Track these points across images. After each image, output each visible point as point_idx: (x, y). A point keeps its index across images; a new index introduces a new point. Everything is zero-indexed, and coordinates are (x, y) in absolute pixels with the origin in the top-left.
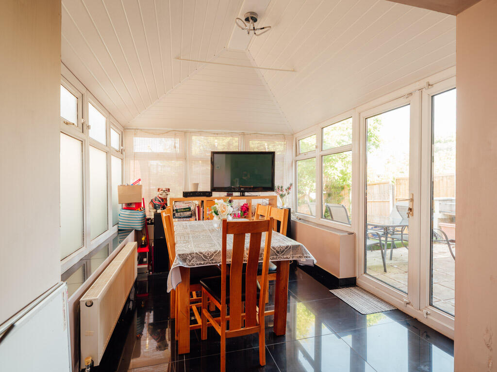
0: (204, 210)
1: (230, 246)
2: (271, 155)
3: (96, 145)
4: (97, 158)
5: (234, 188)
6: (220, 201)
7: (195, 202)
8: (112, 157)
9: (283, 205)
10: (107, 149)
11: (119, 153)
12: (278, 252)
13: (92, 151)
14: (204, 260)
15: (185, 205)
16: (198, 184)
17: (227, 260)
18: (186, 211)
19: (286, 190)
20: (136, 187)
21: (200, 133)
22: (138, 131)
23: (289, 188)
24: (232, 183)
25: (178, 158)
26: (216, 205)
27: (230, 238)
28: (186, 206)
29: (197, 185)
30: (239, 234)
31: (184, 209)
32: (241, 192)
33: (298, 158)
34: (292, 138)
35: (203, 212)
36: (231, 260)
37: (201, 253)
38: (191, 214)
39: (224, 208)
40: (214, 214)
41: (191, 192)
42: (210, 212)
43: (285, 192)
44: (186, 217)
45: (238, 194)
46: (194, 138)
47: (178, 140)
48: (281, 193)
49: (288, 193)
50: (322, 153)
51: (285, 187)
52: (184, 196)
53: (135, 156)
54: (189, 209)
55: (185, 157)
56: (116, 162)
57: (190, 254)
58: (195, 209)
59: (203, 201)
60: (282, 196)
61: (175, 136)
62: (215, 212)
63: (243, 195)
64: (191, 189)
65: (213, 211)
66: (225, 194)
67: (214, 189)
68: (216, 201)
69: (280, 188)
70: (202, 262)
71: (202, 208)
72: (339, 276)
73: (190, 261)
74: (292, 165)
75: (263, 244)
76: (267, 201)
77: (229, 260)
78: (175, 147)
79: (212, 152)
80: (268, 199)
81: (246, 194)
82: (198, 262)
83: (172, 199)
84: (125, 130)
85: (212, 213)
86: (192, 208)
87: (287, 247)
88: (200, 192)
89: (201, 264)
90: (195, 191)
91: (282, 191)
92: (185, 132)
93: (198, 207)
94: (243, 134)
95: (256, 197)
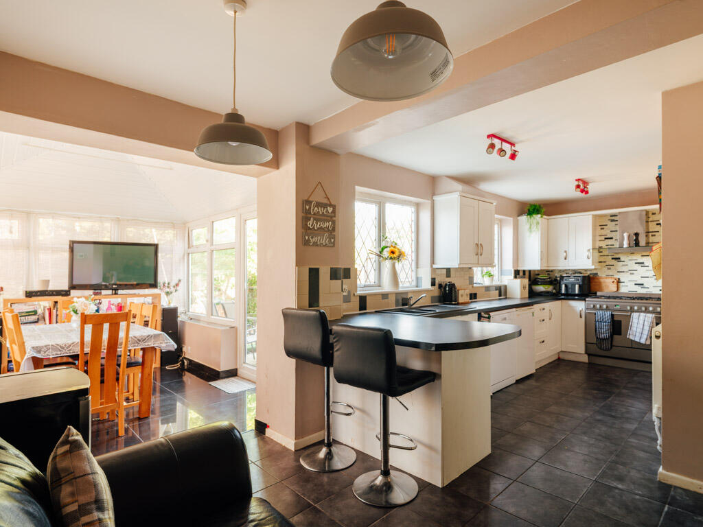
0: (58, 313)
1: (88, 337)
2: (153, 248)
5: (106, 285)
6: (80, 299)
7: (43, 304)
9: (169, 303)
12: (140, 341)
14: (61, 351)
15: (28, 307)
16: (49, 281)
17: (85, 350)
18: (29, 315)
19: (174, 287)
21: (51, 215)
23: (177, 285)
24: (105, 279)
25: (15, 246)
26: (75, 304)
27: (89, 328)
28: (31, 308)
29: (47, 282)
30: (98, 324)
31: (27, 312)
32: (113, 290)
33: (190, 250)
34: (183, 228)
35: (57, 315)
36: (89, 349)
37: (58, 345)
38: (38, 319)
39: (85, 306)
40: (72, 313)
41: (38, 291)
42: (68, 311)
43: (172, 289)
44: (30, 323)
45: (110, 292)
46: (42, 221)
47: (16, 223)
48: (168, 290)
49: (176, 290)
50: (213, 248)
51: (173, 284)
52: (27, 296)
54: (35, 313)
55: (27, 245)
57: (46, 346)
58: (44, 314)
59: (56, 302)
60: (168, 294)
61: (12, 217)
62: (73, 311)
63: (116, 294)
64: (37, 287)
65: (71, 309)
67: (73, 287)
68: (75, 299)
69: (166, 285)
70: (59, 353)
71: (55, 311)
72: (219, 368)
73: (45, 352)
74: (184, 258)
76: (149, 300)
77: (87, 350)
78: (11, 232)
79: (70, 241)
80: (151, 298)
81: (120, 292)
82: (55, 353)
85: (69, 312)
86: (40, 311)
87: (149, 336)
88: (52, 291)
89: (56, 354)
90: (46, 289)
91: (168, 287)
92: (28, 213)
93: (50, 310)
94: (118, 220)
95: (134, 295)
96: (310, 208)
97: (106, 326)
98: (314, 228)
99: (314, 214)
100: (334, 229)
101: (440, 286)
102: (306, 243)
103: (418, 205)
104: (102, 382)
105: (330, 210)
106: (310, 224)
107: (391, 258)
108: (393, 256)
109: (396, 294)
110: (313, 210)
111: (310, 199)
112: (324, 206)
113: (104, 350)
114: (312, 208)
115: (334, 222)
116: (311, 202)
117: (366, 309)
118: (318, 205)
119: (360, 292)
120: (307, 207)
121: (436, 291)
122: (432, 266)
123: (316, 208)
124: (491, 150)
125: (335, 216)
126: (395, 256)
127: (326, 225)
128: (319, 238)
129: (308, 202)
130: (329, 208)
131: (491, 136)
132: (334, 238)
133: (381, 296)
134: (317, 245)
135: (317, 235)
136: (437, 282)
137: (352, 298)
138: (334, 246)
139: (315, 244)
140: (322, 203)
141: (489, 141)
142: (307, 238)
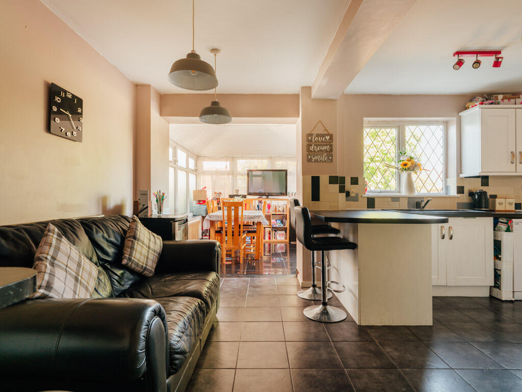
2: (285, 172)
3: (182, 169)
4: (182, 175)
5: (261, 193)
8: (190, 174)
10: (187, 170)
11: (194, 172)
12: (251, 218)
13: (179, 172)
14: (218, 218)
16: (239, 190)
20: (203, 191)
21: (242, 158)
22: (205, 158)
25: (228, 173)
30: (229, 207)
41: (234, 195)
46: (238, 161)
47: (228, 163)
53: (204, 173)
55: (233, 173)
56: (192, 177)
57: (213, 215)
61: (227, 160)
63: (267, 198)
64: (234, 193)
66: (257, 197)
67: (249, 194)
73: (213, 218)
75: (240, 214)
78: (226, 167)
79: (248, 170)
81: (270, 197)
83: (222, 199)
84: (198, 158)
87: (255, 216)
88: (239, 195)
90: (237, 194)
92: (233, 158)
94: (271, 157)
95: (276, 199)
96: (312, 138)
97: (233, 208)
98: (315, 151)
99: (315, 142)
100: (331, 150)
101: (471, 194)
102: (309, 160)
103: (446, 124)
104: (233, 235)
105: (328, 138)
106: (312, 148)
107: (405, 169)
108: (404, 167)
109: (409, 198)
110: (314, 139)
111: (312, 133)
112: (323, 136)
113: (233, 218)
114: (313, 138)
115: (331, 146)
116: (312, 135)
117: (374, 208)
118: (318, 135)
119: (368, 194)
120: (310, 138)
121: (465, 198)
122: (458, 176)
123: (316, 138)
124: (458, 66)
125: (332, 142)
126: (406, 167)
127: (325, 148)
128: (319, 157)
129: (310, 135)
130: (326, 137)
131: (458, 53)
132: (332, 156)
133: (390, 199)
134: (318, 161)
135: (317, 155)
136: (466, 190)
137: (360, 199)
138: (332, 161)
139: (316, 161)
140: (321, 134)
141: (456, 59)
142: (309, 157)
